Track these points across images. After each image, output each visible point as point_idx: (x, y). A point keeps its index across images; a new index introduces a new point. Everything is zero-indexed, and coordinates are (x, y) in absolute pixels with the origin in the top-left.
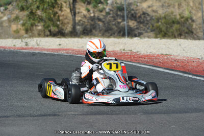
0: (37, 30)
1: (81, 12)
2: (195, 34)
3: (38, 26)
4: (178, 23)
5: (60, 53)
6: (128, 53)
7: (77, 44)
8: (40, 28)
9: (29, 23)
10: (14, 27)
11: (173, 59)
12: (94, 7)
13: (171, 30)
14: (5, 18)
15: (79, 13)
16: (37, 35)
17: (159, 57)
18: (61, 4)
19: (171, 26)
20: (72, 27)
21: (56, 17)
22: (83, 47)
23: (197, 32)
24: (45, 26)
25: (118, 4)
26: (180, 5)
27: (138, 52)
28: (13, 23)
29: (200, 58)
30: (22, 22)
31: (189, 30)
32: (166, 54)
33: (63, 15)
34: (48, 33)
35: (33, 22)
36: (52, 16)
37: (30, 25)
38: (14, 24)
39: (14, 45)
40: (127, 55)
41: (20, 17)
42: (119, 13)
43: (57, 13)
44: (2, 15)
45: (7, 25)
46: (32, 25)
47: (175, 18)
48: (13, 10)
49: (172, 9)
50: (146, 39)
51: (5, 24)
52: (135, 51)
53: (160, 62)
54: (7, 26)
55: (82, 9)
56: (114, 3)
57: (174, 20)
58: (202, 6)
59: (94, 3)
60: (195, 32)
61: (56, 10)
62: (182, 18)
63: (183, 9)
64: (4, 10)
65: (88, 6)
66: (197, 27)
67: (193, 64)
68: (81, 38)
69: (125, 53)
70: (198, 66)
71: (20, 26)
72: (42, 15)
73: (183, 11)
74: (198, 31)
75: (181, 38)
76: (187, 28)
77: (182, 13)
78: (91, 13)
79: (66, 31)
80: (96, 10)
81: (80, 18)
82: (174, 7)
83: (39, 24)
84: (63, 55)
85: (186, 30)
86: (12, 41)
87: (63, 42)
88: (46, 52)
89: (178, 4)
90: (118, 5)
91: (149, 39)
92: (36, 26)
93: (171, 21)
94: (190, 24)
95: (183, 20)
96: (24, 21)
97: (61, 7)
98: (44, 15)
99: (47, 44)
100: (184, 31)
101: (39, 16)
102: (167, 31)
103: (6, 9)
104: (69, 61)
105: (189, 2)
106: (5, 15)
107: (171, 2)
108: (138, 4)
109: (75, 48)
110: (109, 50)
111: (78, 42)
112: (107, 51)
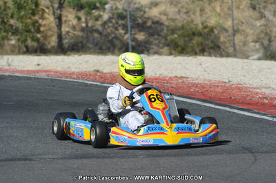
0: (9, 45)
1: (70, 21)
2: (223, 50)
3: (11, 40)
4: (200, 34)
5: (38, 75)
7: (61, 63)
8: (13, 42)
11: (191, 83)
12: (86, 15)
13: (191, 45)
15: (66, 22)
16: (9, 51)
17: (172, 80)
19: (191, 39)
20: (57, 40)
21: (36, 28)
22: (69, 68)
23: (226, 47)
24: (21, 40)
25: (119, 9)
26: (202, 10)
29: (227, 81)
31: (215, 45)
32: (182, 77)
33: (45, 25)
34: (25, 49)
35: (5, 34)
42: (120, 22)
43: (37, 22)
46: (3, 39)
47: (196, 28)
49: (192, 16)
50: (156, 57)
53: (172, 87)
55: (70, 16)
56: (114, 8)
57: (194, 30)
58: (232, 11)
59: (87, 9)
60: (223, 47)
61: (37, 17)
62: (206, 27)
63: (206, 16)
65: (79, 12)
66: (226, 40)
67: (217, 90)
68: (69, 55)
70: (224, 92)
72: (18, 25)
73: (207, 18)
74: (227, 45)
75: (204, 55)
76: (212, 42)
77: (205, 21)
78: (82, 22)
79: (49, 47)
80: (89, 18)
81: (67, 29)
82: (194, 14)
83: (12, 37)
84: (41, 79)
85: (211, 45)
87: (44, 62)
88: (19, 75)
89: (201, 10)
90: (120, 11)
91: (160, 57)
92: (8, 40)
93: (191, 32)
94: (215, 36)
95: (206, 30)
97: (43, 14)
98: (20, 25)
99: (22, 64)
100: (208, 45)
101: (12, 26)
102: (186, 46)
104: (49, 86)
105: (215, 6)
107: (191, 6)
108: (147, 10)
109: (59, 69)
110: (105, 71)
111: (63, 61)
112: (102, 73)
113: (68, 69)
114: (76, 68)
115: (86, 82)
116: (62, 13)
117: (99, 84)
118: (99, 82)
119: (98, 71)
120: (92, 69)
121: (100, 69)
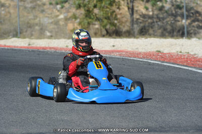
1: (140, 10)
3: (95, 25)
5: (112, 55)
6: (185, 55)
7: (131, 45)
8: (97, 26)
9: (86, 21)
10: (70, 26)
14: (62, 16)
18: (119, 2)
20: (130, 25)
21: (114, 16)
25: (177, 2)
27: (195, 55)
28: (69, 22)
30: (78, 20)
33: (121, 14)
34: (104, 32)
35: (90, 20)
36: (109, 14)
37: (86, 24)
38: (71, 23)
39: (67, 46)
40: (184, 58)
41: (77, 16)
43: (114, 12)
44: (58, 13)
45: (63, 23)
46: (89, 24)
48: (70, 8)
51: (61, 23)
52: (192, 53)
54: (63, 25)
55: (140, 7)
59: (153, 2)
61: (114, 8)
64: (60, 8)
65: (147, 4)
68: (137, 38)
69: (181, 55)
71: (76, 25)
72: (100, 13)
78: (149, 12)
80: (154, 8)
81: (138, 17)
83: (96, 23)
84: (115, 58)
86: (65, 41)
87: (118, 43)
92: (93, 24)
96: (80, 19)
97: (119, 5)
99: (101, 45)
101: (96, 15)
103: (62, 7)
104: (120, 64)
106: (61, 13)
109: (129, 50)
110: (165, 52)
111: (133, 43)
112: (163, 53)
113: (136, 50)
114: (142, 49)
115: (150, 61)
116: (134, 4)
117: (159, 63)
118: (160, 61)
119: (159, 52)
120: (155, 50)
121: (161, 50)
